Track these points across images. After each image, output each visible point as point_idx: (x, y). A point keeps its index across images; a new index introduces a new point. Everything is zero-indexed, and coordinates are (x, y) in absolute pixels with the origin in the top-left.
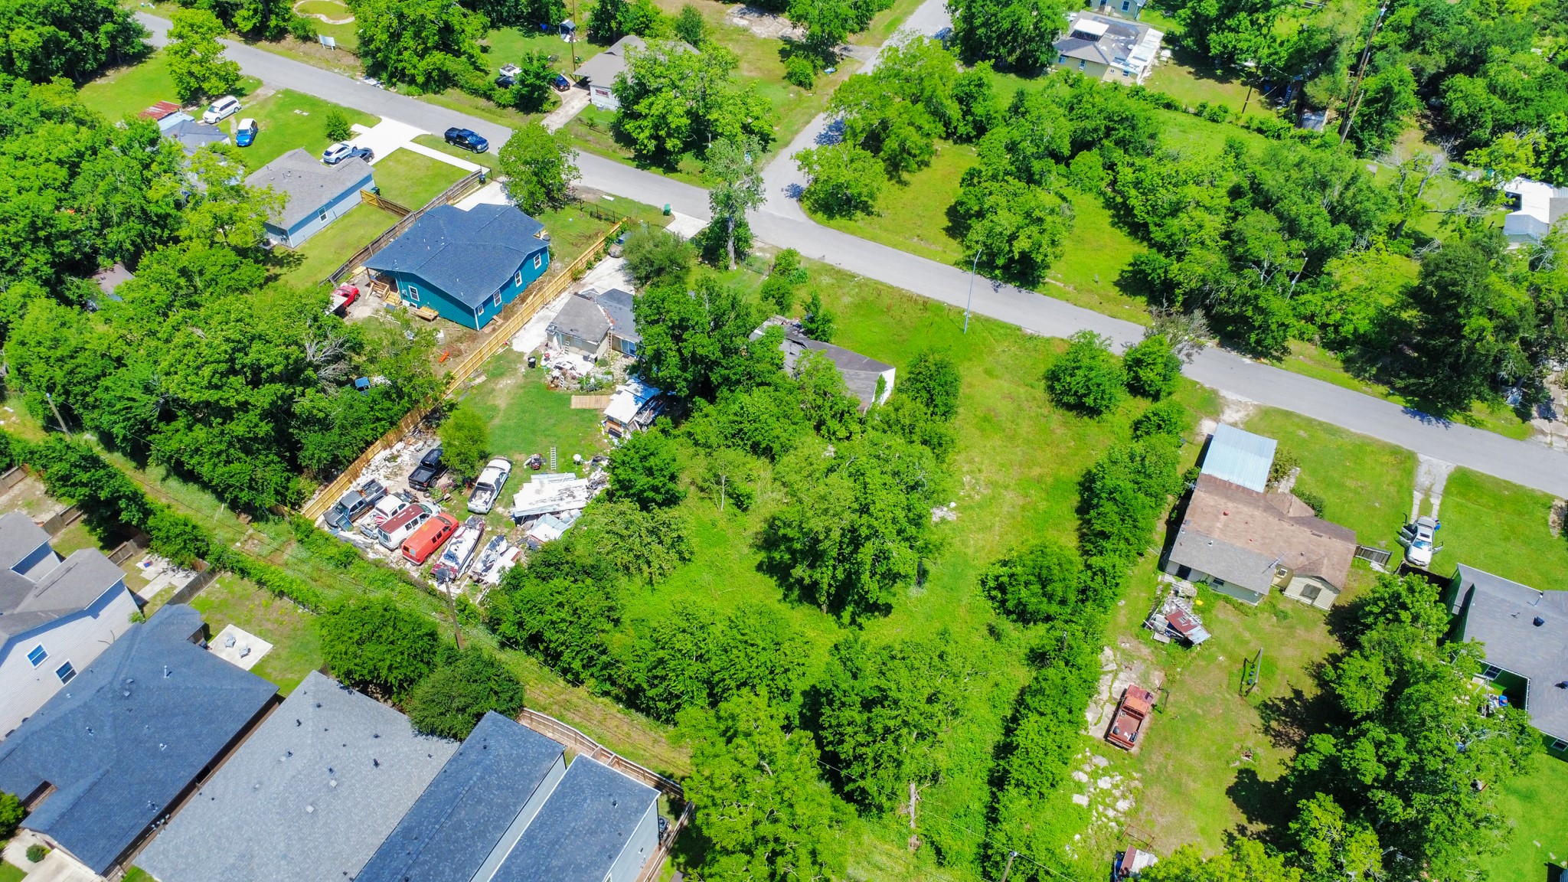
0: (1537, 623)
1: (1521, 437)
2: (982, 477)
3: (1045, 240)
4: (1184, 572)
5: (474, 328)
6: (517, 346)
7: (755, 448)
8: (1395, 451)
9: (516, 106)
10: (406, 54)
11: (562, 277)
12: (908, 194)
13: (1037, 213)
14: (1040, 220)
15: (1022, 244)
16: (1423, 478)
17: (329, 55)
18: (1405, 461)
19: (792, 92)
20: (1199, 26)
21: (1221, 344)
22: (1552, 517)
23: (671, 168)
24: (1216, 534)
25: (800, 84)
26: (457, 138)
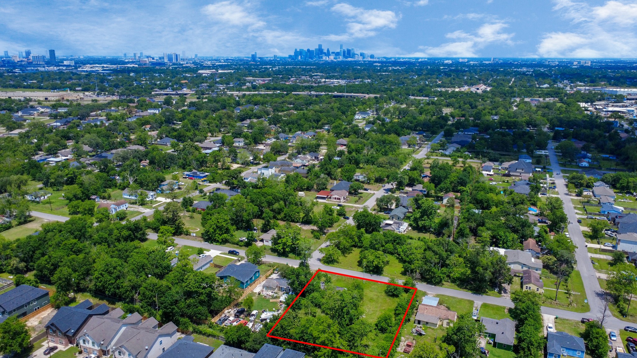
0: (497, 323)
1: (499, 297)
2: (371, 310)
3: (381, 261)
4: (419, 322)
5: (243, 288)
6: (254, 291)
7: (316, 306)
8: (469, 301)
9: (245, 246)
10: (217, 235)
11: (263, 277)
12: (347, 259)
13: (378, 256)
14: (379, 257)
15: (375, 263)
16: (475, 305)
17: (194, 238)
18: (471, 303)
19: (315, 240)
20: (416, 220)
21: (427, 284)
22: (506, 310)
23: (287, 256)
24: (425, 313)
25: (317, 238)
26: (231, 253)
